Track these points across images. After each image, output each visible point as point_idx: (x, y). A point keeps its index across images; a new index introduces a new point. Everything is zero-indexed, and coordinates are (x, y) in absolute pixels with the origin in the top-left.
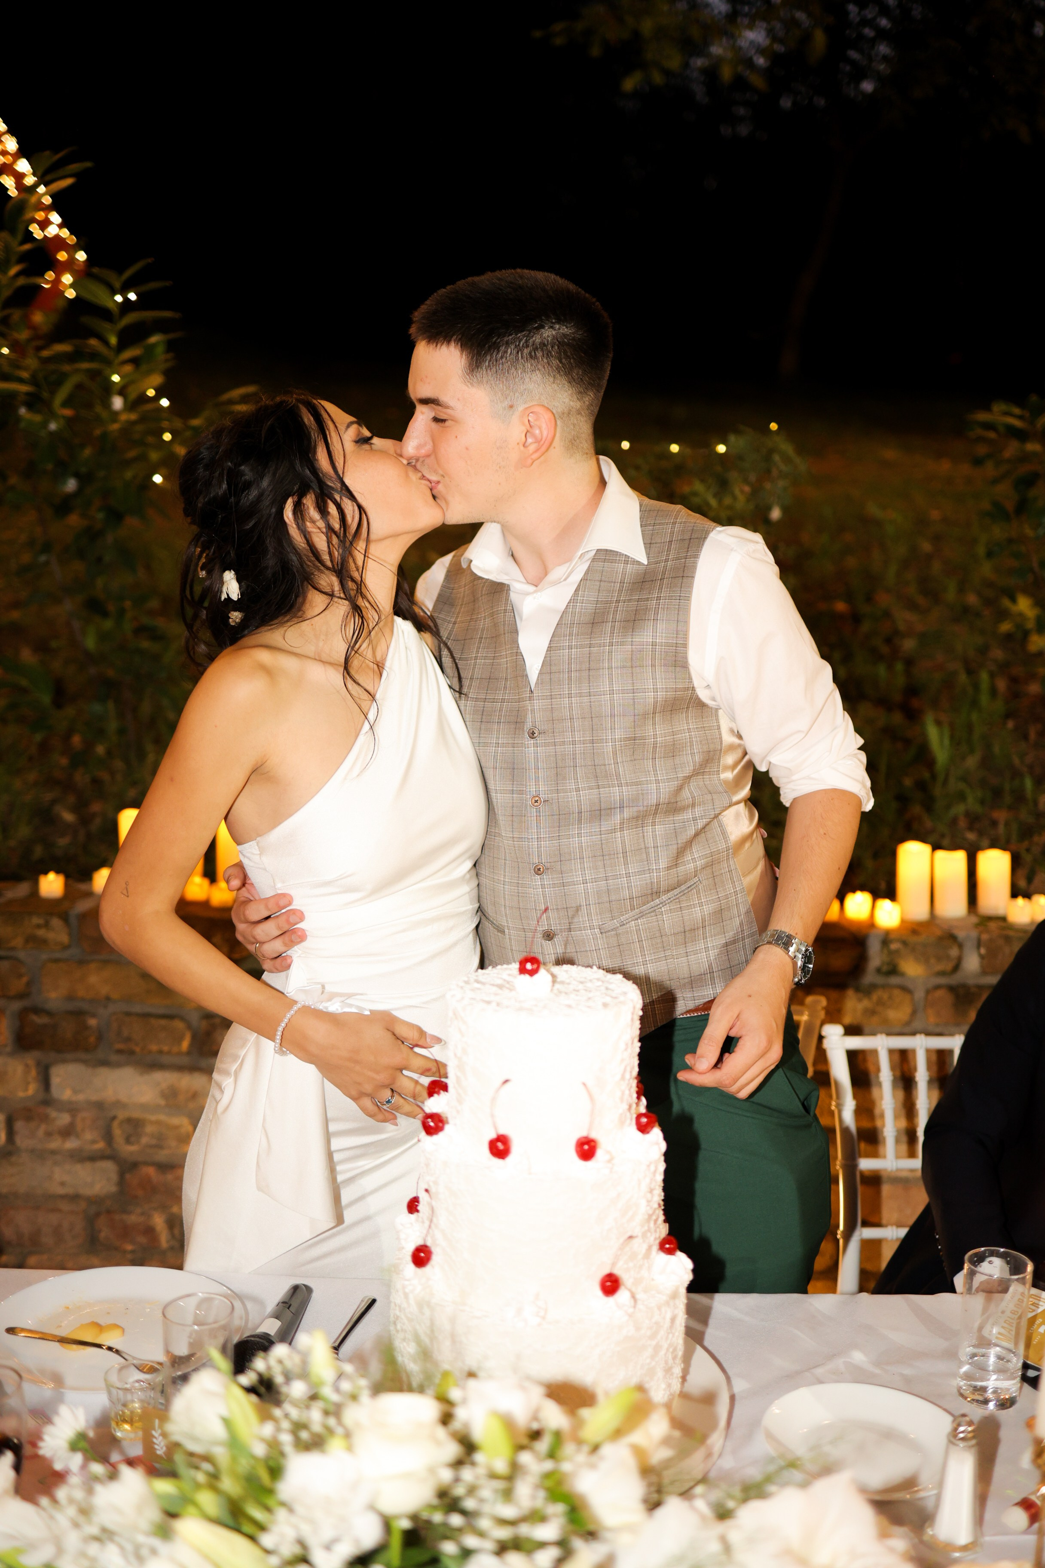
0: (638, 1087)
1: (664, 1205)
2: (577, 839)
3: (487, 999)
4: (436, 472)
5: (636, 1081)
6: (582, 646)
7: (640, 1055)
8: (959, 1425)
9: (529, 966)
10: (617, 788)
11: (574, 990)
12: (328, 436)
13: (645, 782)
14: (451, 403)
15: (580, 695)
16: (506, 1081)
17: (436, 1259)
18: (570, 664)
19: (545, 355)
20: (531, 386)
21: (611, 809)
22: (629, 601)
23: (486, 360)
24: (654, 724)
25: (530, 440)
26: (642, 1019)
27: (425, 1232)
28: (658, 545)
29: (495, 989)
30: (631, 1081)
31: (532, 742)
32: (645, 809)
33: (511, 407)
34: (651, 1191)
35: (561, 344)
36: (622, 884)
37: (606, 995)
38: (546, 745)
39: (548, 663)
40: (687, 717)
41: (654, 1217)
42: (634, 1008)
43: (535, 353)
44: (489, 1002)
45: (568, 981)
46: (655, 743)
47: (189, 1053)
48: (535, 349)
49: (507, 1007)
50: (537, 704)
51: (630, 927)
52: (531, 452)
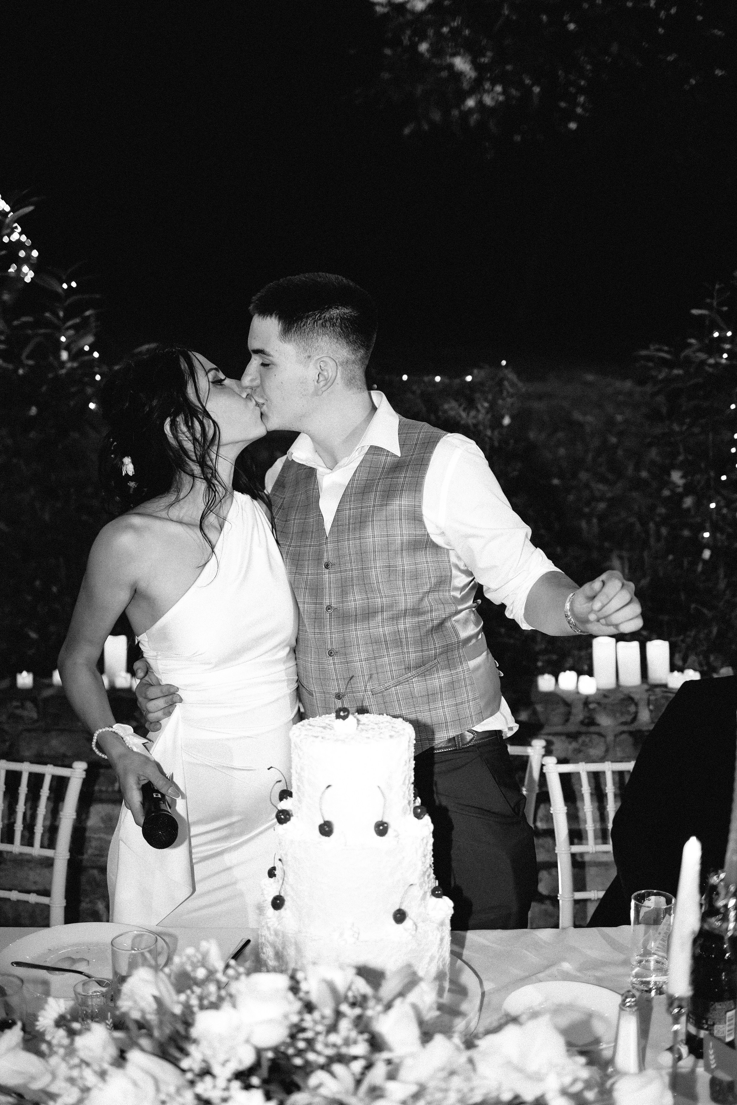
0: (414, 790)
1: (434, 867)
2: (354, 632)
3: (316, 735)
4: (262, 397)
5: (413, 786)
6: (356, 508)
7: (415, 769)
8: (626, 998)
9: (342, 714)
10: (379, 599)
11: (372, 728)
12: (196, 378)
13: (397, 595)
14: (272, 353)
15: (355, 539)
16: (329, 786)
17: (287, 904)
18: (349, 519)
19: (332, 326)
20: (322, 344)
21: (375, 612)
22: (386, 478)
23: (294, 327)
24: (402, 557)
25: (321, 378)
26: (416, 746)
27: (279, 888)
28: (408, 446)
29: (321, 729)
30: (410, 785)
31: (327, 571)
32: (397, 612)
33: (309, 357)
34: (425, 856)
35: (342, 319)
36: (385, 662)
37: (392, 730)
38: (336, 572)
39: (336, 520)
40: (426, 554)
41: (427, 874)
42: (410, 738)
43: (325, 324)
44: (317, 737)
45: (367, 723)
46: (403, 570)
48: (326, 321)
49: (328, 739)
50: (330, 546)
51: (391, 691)
52: (321, 386)
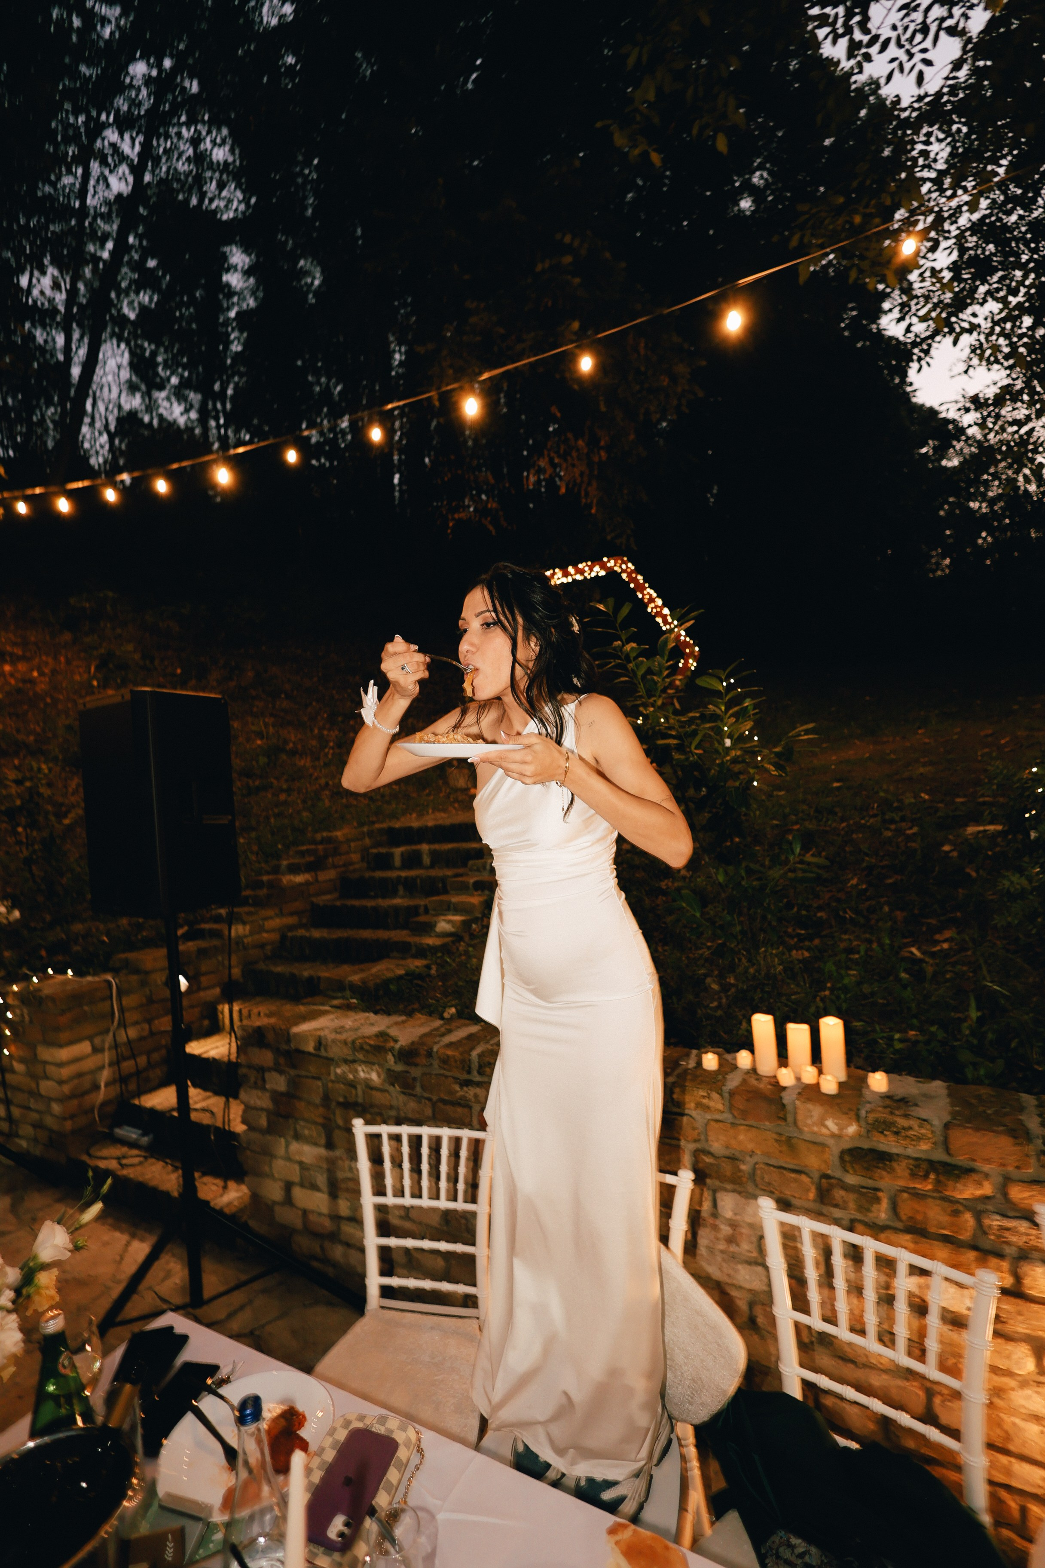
47: (815, 1201)
